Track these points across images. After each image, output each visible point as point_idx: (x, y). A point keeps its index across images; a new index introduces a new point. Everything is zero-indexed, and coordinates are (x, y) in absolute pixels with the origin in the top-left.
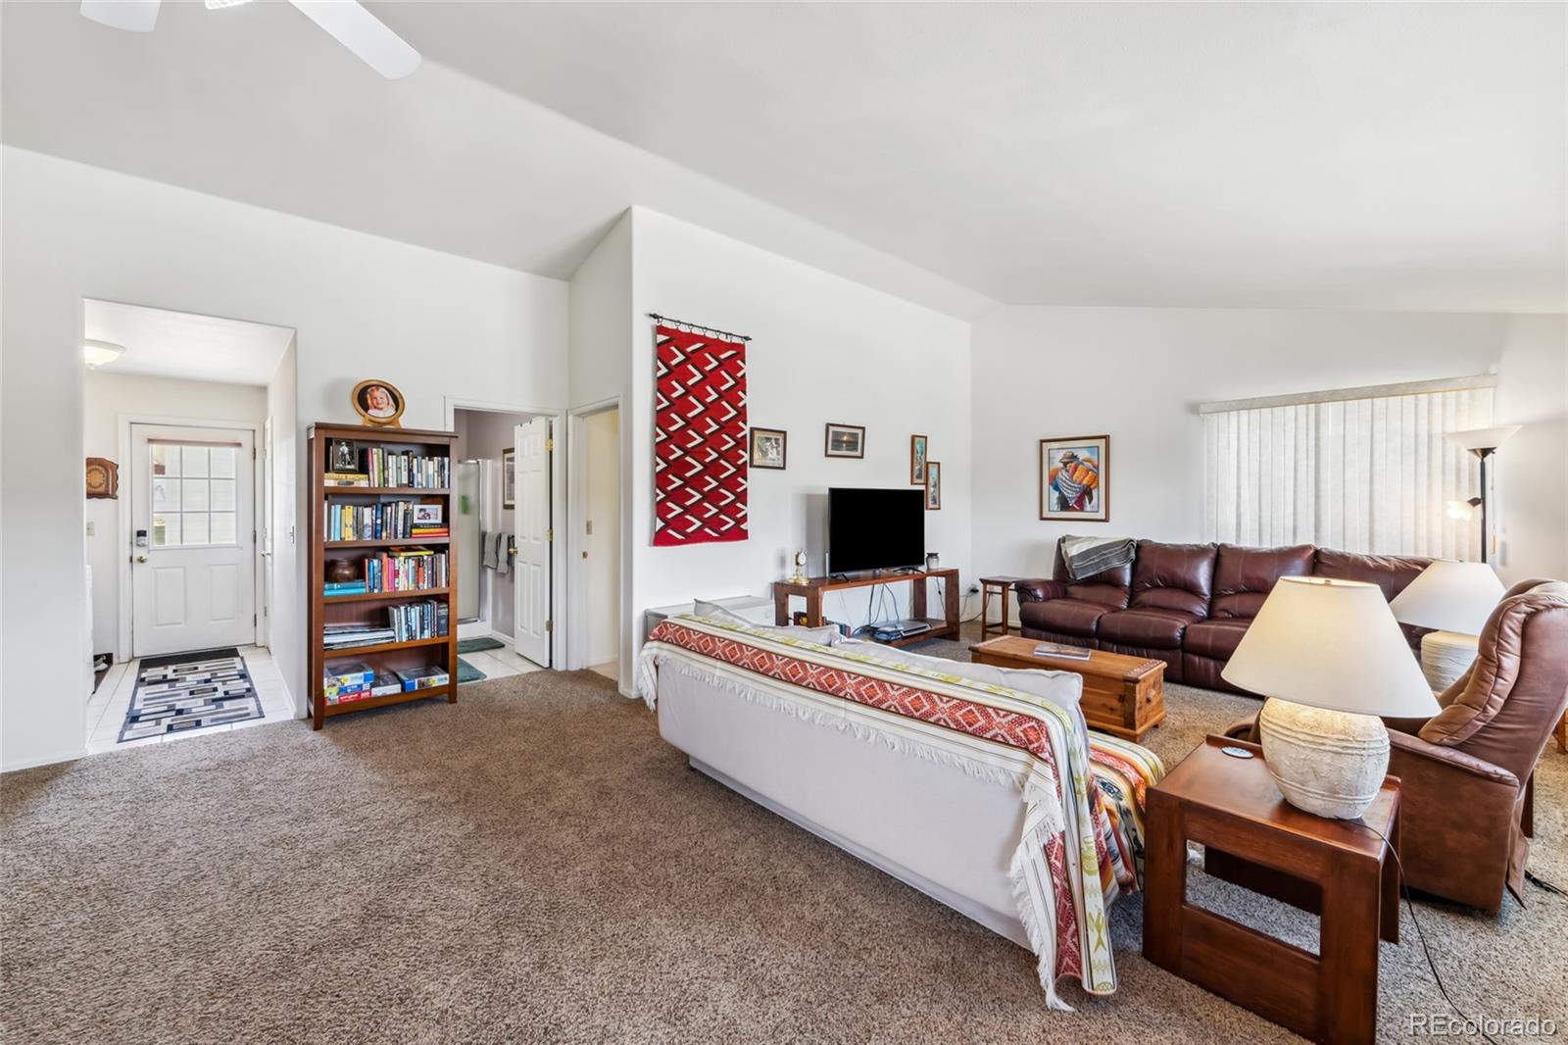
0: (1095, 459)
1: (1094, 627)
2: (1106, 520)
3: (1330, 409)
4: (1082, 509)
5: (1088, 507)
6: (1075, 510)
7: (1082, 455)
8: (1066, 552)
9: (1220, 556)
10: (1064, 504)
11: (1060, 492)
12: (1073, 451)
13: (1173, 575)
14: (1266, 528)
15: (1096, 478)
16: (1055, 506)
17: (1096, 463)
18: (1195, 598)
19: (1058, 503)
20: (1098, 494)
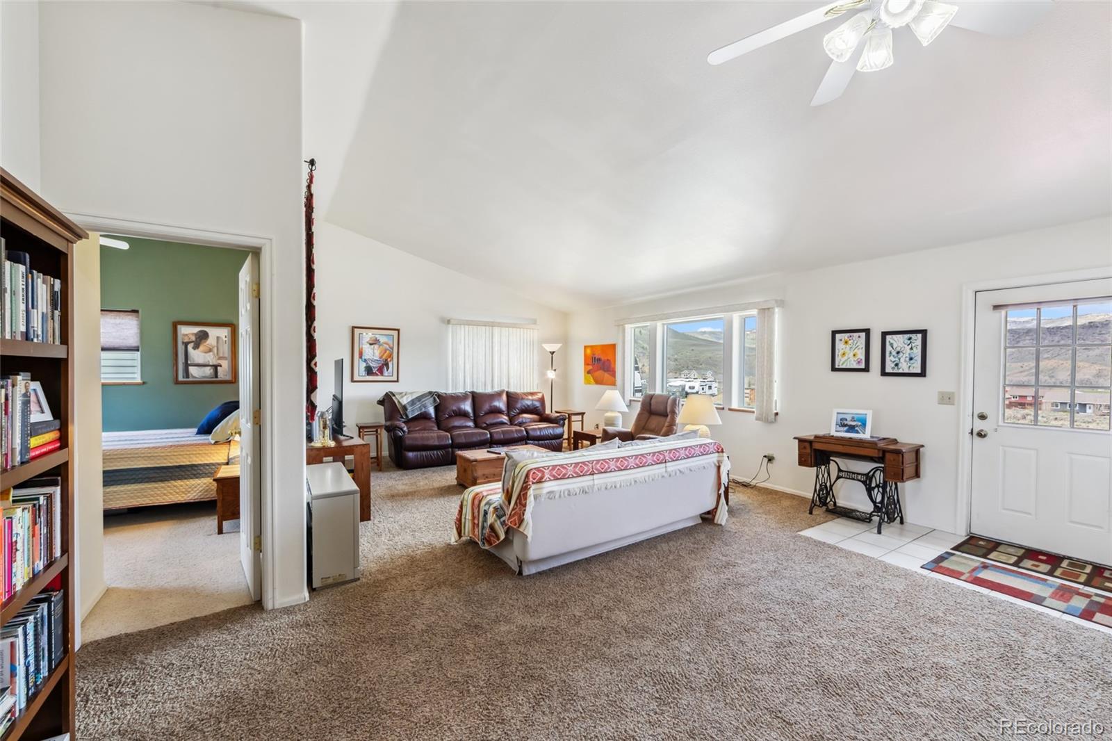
0: (391, 343)
1: (450, 442)
2: (397, 381)
3: (496, 330)
4: (382, 373)
5: (386, 373)
6: (377, 375)
7: (382, 339)
8: (399, 402)
9: (476, 398)
10: (369, 371)
11: (367, 363)
12: (377, 336)
13: (460, 409)
14: (475, 381)
15: (391, 356)
16: (362, 371)
17: (392, 345)
18: (465, 418)
19: (365, 370)
20: (392, 365)
